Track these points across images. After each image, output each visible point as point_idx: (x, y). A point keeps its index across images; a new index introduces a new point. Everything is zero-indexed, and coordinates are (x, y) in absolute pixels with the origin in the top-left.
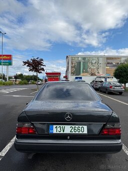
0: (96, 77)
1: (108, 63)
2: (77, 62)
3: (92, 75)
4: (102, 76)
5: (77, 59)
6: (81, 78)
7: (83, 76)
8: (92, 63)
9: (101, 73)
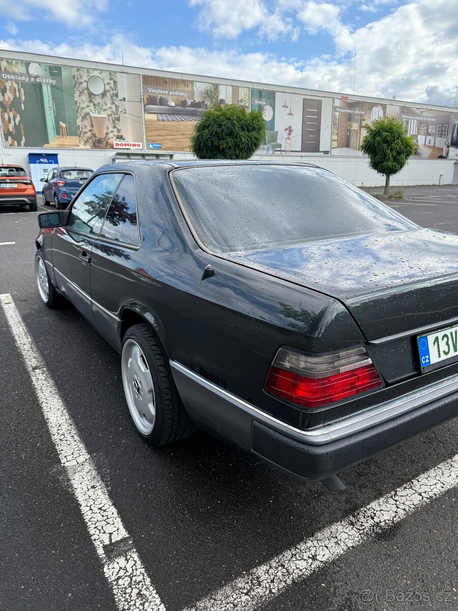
0: (112, 153)
1: (152, 101)
2: (23, 85)
3: (99, 144)
4: (133, 150)
5: (21, 69)
6: (53, 158)
7: (62, 147)
8: (91, 95)
9: (129, 139)
